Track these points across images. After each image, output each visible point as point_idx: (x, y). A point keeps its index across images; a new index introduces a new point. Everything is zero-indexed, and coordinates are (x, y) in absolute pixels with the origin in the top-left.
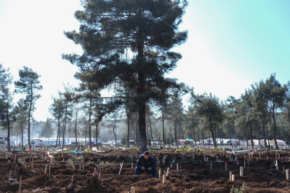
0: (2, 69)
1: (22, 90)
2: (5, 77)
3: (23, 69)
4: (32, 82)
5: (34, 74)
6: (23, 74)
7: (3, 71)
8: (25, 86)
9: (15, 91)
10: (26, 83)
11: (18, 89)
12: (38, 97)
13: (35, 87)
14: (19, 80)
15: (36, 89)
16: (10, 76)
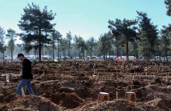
0: (1, 28)
1: (9, 38)
2: (2, 31)
3: (9, 29)
4: (13, 34)
5: (13, 31)
6: (9, 31)
7: (1, 29)
8: (10, 36)
9: (6, 38)
10: (11, 35)
11: (7, 37)
12: (16, 40)
13: (14, 36)
14: (7, 34)
15: (14, 37)
16: (5, 31)
